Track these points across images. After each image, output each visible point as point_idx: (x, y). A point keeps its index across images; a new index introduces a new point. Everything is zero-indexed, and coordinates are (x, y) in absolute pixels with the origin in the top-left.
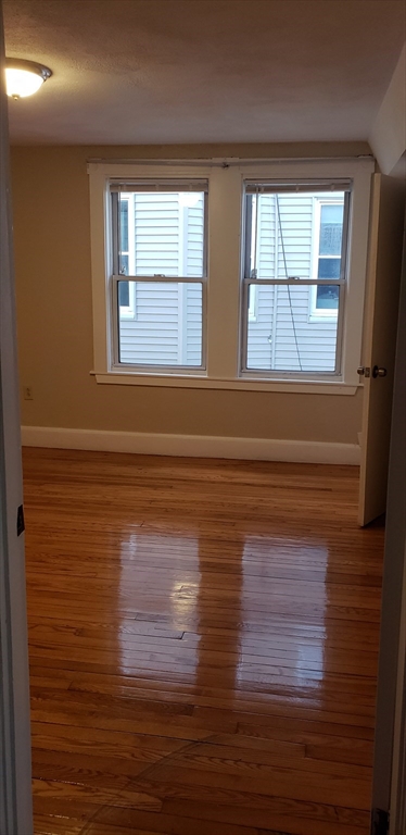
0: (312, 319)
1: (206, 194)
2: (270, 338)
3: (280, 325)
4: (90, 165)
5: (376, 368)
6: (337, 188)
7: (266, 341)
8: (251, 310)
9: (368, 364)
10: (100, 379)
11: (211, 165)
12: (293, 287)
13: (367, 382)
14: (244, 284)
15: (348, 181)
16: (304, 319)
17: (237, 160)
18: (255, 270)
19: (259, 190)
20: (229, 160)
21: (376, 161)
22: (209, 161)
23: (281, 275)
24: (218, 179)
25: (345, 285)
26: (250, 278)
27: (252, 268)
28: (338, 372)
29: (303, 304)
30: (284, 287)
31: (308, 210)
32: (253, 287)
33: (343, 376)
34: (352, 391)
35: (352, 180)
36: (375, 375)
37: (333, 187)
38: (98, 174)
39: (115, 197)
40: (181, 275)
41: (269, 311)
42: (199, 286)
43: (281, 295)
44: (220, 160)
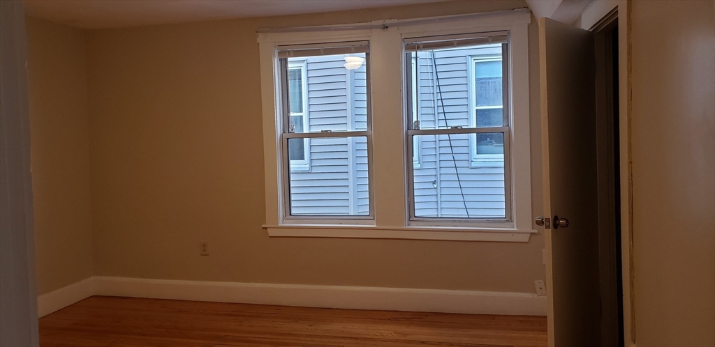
0: (473, 165)
1: (368, 55)
2: (434, 182)
3: (443, 171)
4: (260, 34)
5: (556, 218)
6: (495, 40)
7: (431, 186)
8: (415, 158)
9: (548, 214)
10: (271, 233)
11: (371, 28)
12: (453, 136)
13: (548, 233)
14: (407, 136)
15: (505, 33)
16: (465, 164)
17: (395, 21)
18: (417, 122)
19: (417, 48)
20: (388, 22)
21: (531, 12)
22: (369, 24)
23: (441, 125)
24: (378, 40)
25: (509, 132)
26: (413, 129)
27: (415, 119)
28: (508, 218)
29: (465, 150)
30: (445, 137)
31: (463, 67)
32: (415, 138)
33: (515, 223)
34: (525, 238)
35: (509, 32)
36: (556, 226)
37: (490, 39)
38: (267, 43)
39: (284, 63)
40: (350, 130)
41: (433, 159)
42: (365, 139)
43: (443, 144)
44: (380, 22)
